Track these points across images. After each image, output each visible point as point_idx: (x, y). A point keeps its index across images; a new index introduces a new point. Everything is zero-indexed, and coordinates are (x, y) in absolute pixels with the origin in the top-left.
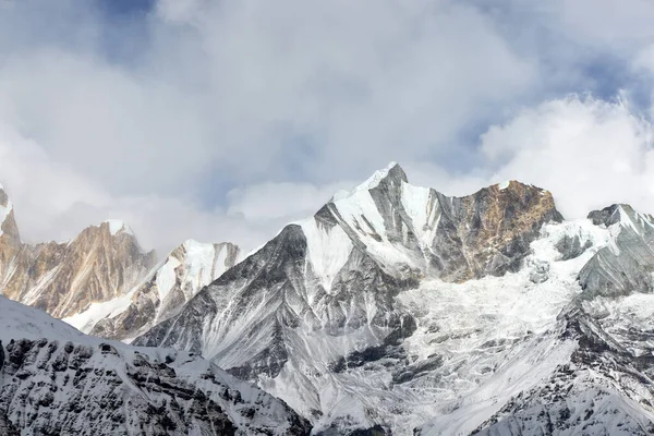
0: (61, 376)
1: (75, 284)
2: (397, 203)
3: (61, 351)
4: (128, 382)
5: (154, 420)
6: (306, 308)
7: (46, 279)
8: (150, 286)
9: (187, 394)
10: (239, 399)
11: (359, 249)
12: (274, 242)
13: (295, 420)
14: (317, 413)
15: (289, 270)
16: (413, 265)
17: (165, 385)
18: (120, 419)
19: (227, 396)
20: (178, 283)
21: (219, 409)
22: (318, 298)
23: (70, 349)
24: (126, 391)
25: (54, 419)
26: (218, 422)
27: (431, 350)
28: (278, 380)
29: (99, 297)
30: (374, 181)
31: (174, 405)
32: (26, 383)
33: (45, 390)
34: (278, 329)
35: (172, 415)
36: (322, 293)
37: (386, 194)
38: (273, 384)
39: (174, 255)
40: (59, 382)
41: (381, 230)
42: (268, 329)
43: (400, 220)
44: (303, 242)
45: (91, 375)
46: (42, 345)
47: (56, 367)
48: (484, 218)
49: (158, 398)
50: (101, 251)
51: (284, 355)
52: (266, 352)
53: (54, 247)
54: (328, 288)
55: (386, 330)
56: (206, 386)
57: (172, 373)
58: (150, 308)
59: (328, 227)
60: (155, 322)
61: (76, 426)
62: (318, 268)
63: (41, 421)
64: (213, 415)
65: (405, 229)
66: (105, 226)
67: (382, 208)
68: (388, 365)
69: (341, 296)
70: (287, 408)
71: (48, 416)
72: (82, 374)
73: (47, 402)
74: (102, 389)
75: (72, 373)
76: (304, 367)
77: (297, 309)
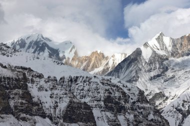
0: (85, 83)
1: (91, 65)
2: (162, 41)
3: (85, 78)
4: (100, 84)
5: (107, 92)
6: (143, 66)
7: (85, 64)
8: (107, 64)
9: (114, 86)
10: (127, 87)
11: (154, 52)
12: (134, 52)
13: (140, 91)
14: (147, 90)
15: (138, 58)
16: (167, 55)
17: (109, 84)
18: (99, 93)
19: (124, 86)
20: (114, 63)
21: (122, 89)
22: (145, 64)
23: (87, 77)
24: (100, 86)
25: (84, 93)
26: (122, 92)
27: (172, 74)
28: (137, 83)
29: (97, 67)
30: (156, 37)
31: (111, 89)
32: (78, 86)
33: (82, 87)
34: (136, 72)
35: (111, 91)
36: (146, 63)
37: (159, 39)
38: (136, 84)
39: (112, 57)
40: (85, 85)
41: (159, 47)
42: (134, 71)
43: (163, 45)
44: (141, 51)
45: (92, 83)
46: (81, 77)
47: (84, 81)
48: (183, 43)
49: (108, 87)
50: (96, 57)
51: (138, 77)
52: (134, 77)
53: (86, 57)
54: (147, 61)
55: (161, 70)
56: (119, 84)
57: (110, 82)
58: (108, 69)
59: (146, 48)
60: (109, 71)
61: (89, 95)
62: (145, 57)
63: (81, 94)
64: (120, 90)
65: (164, 47)
66: (97, 52)
67: (159, 43)
68: (162, 78)
69: (151, 63)
70: (138, 88)
71: (83, 93)
72: (90, 83)
73: (82, 90)
74: (95, 86)
75: (88, 83)
76: (143, 80)
77: (140, 67)
